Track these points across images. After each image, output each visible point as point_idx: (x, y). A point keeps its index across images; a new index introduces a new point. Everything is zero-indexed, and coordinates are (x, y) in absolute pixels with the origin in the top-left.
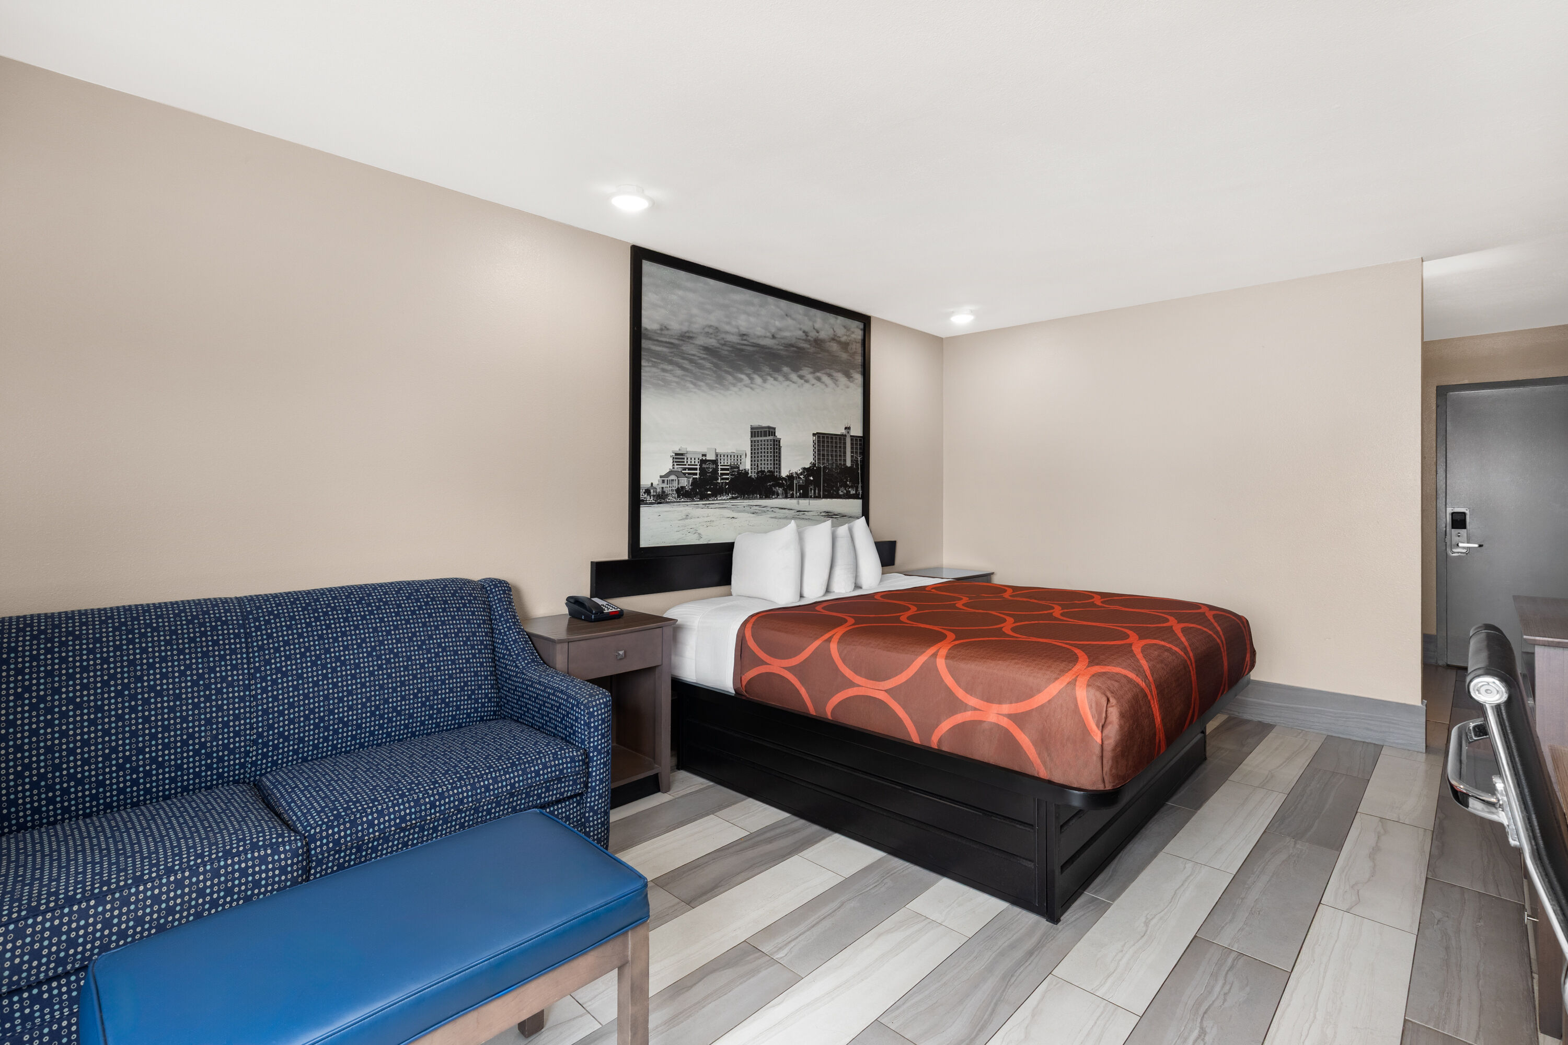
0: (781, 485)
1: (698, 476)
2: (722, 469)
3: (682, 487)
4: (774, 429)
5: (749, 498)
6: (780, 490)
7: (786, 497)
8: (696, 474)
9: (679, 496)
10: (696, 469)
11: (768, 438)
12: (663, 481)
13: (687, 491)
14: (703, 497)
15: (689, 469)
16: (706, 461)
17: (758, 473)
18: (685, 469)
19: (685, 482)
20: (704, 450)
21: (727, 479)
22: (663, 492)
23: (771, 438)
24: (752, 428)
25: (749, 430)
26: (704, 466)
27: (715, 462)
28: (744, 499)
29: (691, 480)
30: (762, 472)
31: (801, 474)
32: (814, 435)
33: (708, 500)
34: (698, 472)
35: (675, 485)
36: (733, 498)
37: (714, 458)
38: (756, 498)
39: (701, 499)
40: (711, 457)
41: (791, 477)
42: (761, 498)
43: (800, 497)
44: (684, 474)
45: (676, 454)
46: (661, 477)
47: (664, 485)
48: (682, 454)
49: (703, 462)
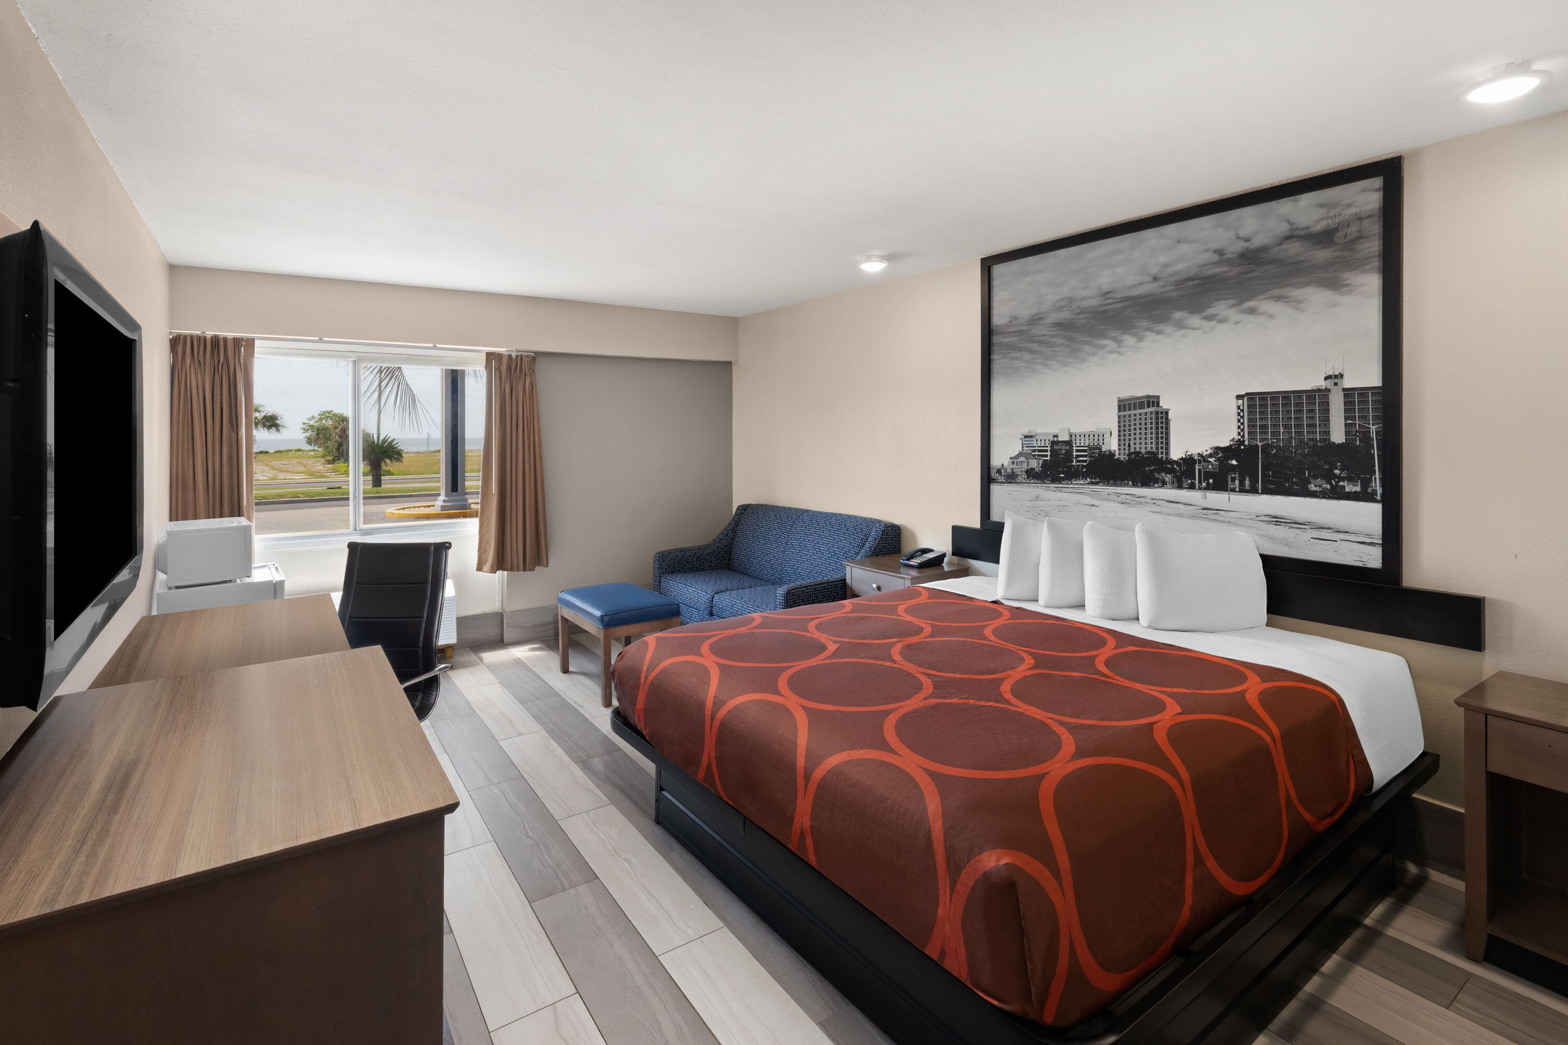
0: (1168, 471)
1: (1048, 458)
2: (1077, 451)
3: (1032, 469)
4: (1158, 397)
5: (1115, 485)
6: (1168, 478)
7: (1180, 487)
8: (1046, 456)
9: (1028, 478)
10: (1046, 451)
11: (1146, 410)
12: (1013, 463)
13: (1037, 473)
14: (1056, 479)
15: (1039, 451)
16: (1058, 442)
17: (1130, 454)
18: (1034, 451)
19: (1034, 464)
20: (1055, 431)
21: (1085, 461)
22: (1013, 473)
23: (1152, 409)
24: (1120, 401)
25: (1116, 403)
26: (1055, 447)
27: (1069, 443)
28: (1108, 485)
29: (1041, 462)
30: (1137, 453)
31: (1210, 456)
32: (1239, 397)
33: (1060, 483)
34: (1049, 453)
35: (1025, 467)
36: (1092, 483)
37: (1067, 439)
38: (1127, 485)
39: (1053, 481)
40: (1064, 437)
41: (1189, 461)
42: (1134, 485)
43: (1208, 488)
44: (1034, 456)
45: (1026, 437)
46: (1011, 458)
47: (1014, 466)
48: (1031, 437)
49: (1053, 443)
